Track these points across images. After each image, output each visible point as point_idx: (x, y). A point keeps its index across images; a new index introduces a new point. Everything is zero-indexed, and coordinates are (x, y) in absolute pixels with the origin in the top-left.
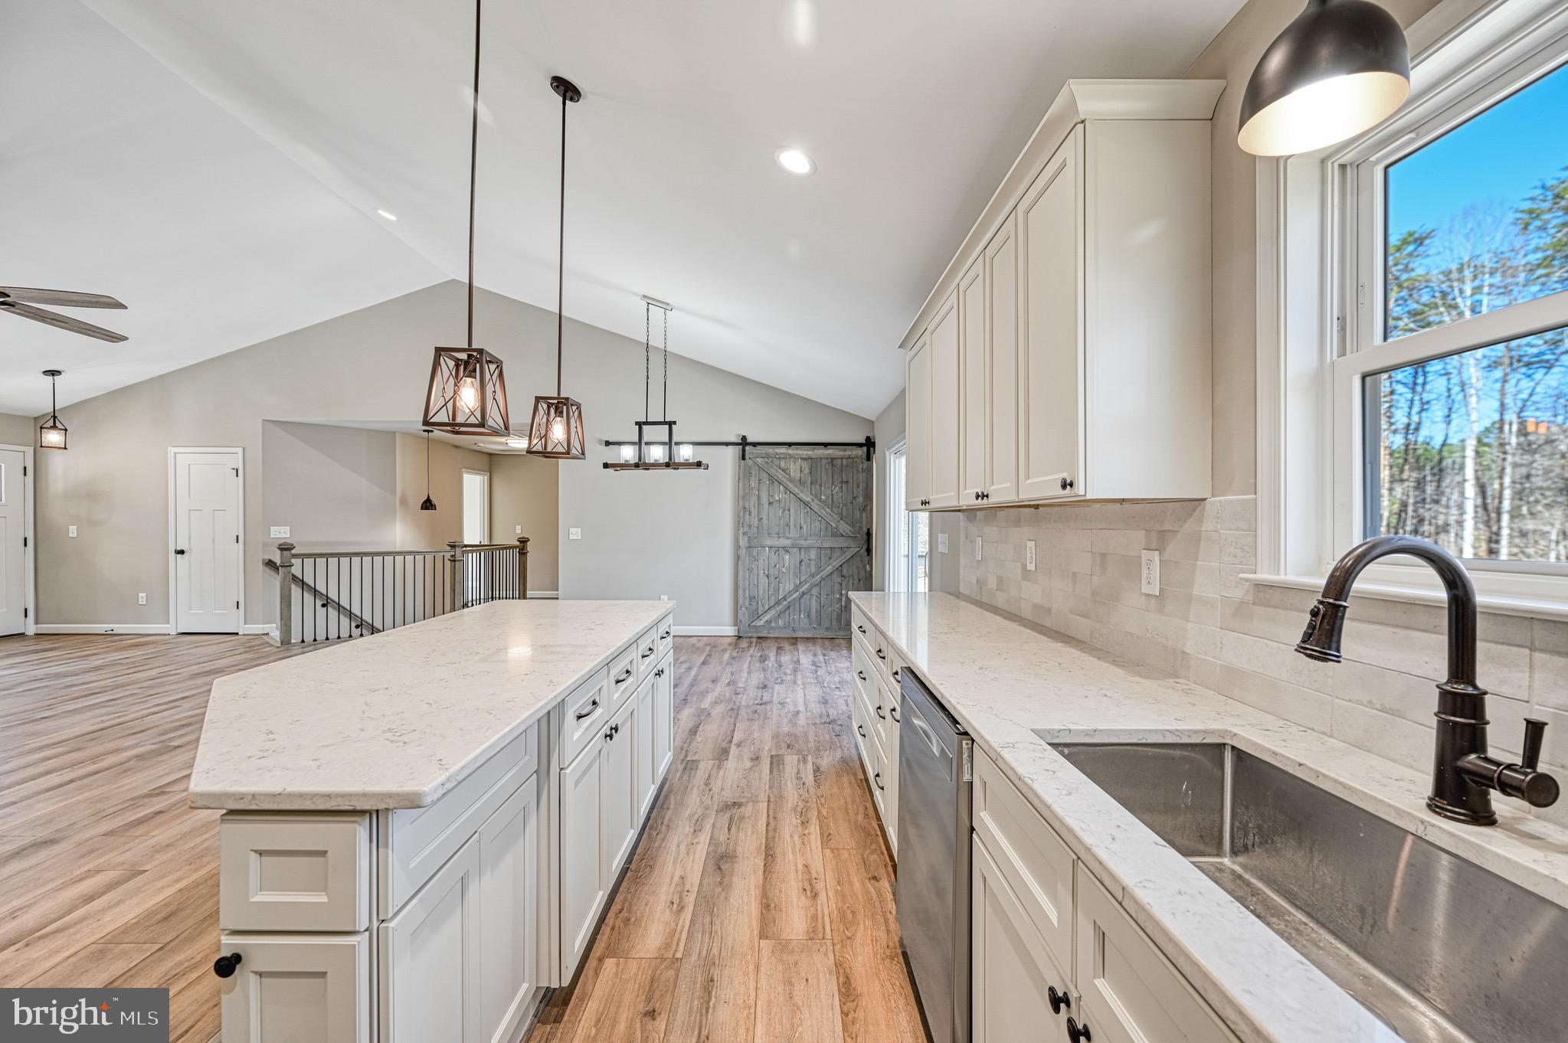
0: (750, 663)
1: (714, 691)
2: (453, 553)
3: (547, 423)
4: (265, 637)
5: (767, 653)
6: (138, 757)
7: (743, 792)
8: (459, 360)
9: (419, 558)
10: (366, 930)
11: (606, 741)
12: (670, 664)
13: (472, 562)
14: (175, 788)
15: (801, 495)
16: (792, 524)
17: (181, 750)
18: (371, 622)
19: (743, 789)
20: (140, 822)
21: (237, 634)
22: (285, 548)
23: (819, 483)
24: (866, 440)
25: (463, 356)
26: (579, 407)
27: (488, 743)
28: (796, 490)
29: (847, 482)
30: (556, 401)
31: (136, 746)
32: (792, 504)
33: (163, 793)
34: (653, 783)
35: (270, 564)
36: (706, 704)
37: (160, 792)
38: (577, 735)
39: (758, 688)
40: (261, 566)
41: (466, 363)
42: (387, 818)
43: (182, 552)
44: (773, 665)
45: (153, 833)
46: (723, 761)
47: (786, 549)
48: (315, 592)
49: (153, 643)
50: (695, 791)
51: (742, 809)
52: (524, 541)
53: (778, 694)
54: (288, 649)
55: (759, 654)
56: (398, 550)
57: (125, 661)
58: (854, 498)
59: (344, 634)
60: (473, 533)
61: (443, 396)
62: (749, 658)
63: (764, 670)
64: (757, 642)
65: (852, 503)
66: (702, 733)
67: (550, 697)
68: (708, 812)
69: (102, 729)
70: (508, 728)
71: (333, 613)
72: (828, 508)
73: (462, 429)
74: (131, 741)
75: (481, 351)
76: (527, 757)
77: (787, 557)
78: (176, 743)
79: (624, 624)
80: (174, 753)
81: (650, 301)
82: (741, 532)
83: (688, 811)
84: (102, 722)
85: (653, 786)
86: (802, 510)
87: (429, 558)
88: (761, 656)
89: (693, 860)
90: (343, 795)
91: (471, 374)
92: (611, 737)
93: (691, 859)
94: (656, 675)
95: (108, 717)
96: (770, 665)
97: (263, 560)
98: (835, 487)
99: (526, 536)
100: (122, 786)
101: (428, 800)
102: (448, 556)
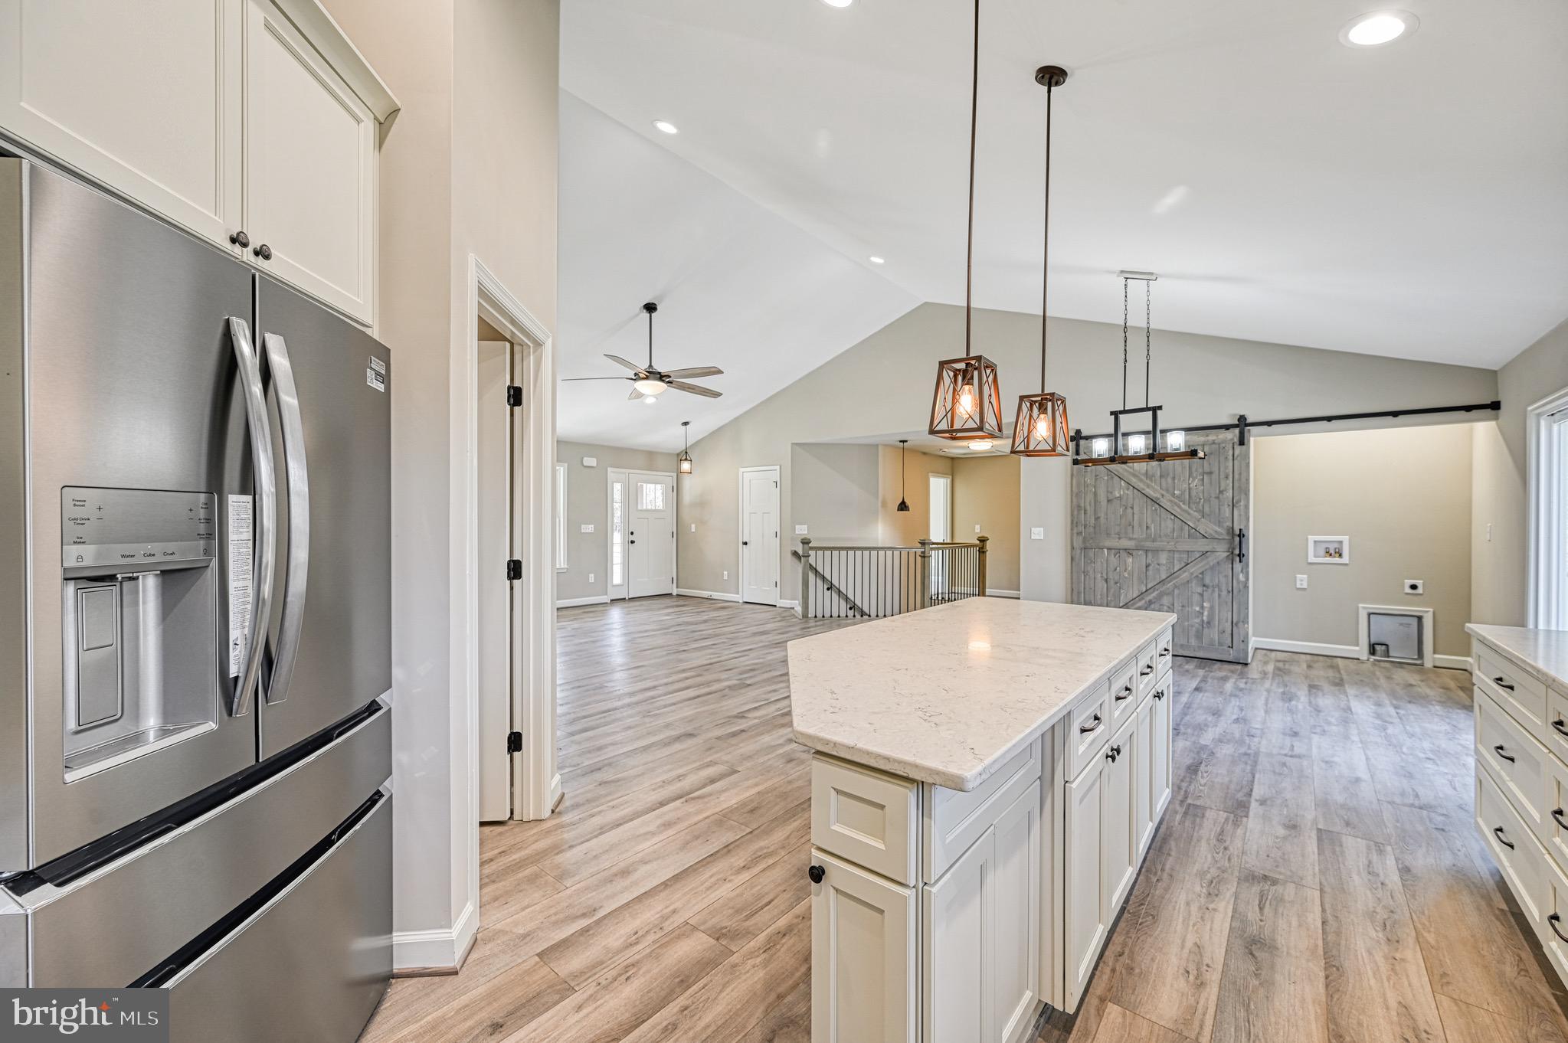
0: (1267, 700)
1: (1216, 726)
2: (923, 550)
3: (1030, 419)
4: (791, 610)
5: (1293, 690)
6: (729, 687)
7: (1277, 866)
8: (957, 370)
9: (897, 553)
10: (914, 887)
11: (1107, 761)
12: (1168, 687)
13: (936, 559)
14: (750, 715)
15: (1148, 490)
16: (1136, 523)
17: (750, 688)
18: (860, 606)
19: (1276, 861)
20: (734, 735)
21: (775, 606)
22: (805, 542)
23: (1171, 475)
24: (1239, 420)
25: (962, 366)
26: (1063, 402)
27: (1014, 742)
28: (1141, 486)
29: (1211, 473)
30: (1040, 399)
31: (728, 679)
32: (1137, 500)
33: (743, 717)
34: (1151, 820)
35: (795, 554)
36: (1207, 738)
37: (741, 716)
38: (1082, 749)
39: (1284, 734)
40: (789, 555)
41: (965, 372)
42: (931, 791)
43: (745, 543)
44: (1305, 708)
45: (741, 745)
46: (1241, 817)
47: (1129, 552)
48: (824, 578)
49: (731, 607)
50: (1203, 843)
51: (1279, 888)
52: (983, 540)
53: (1319, 748)
54: (806, 622)
55: (1281, 690)
56: (880, 545)
57: (718, 618)
58: (1221, 492)
59: (843, 614)
60: (938, 532)
61: (944, 406)
62: (1265, 693)
63: (1290, 710)
64: (1274, 675)
65: (1218, 498)
66: (1205, 775)
67: (1061, 705)
68: (1225, 875)
69: (711, 664)
70: (1028, 731)
71: (835, 596)
72: (1184, 504)
73: (959, 435)
74: (724, 676)
75: (979, 358)
76: (1032, 761)
77: (1131, 560)
78: (748, 682)
79: (1119, 635)
80: (747, 689)
81: (1128, 275)
82: (1075, 531)
83: (1197, 867)
84: (710, 659)
85: (1151, 824)
86: (1149, 507)
87: (904, 553)
88: (1284, 693)
89: (1211, 930)
90: (900, 762)
91: (968, 381)
92: (1113, 758)
93: (1208, 927)
94: (1155, 696)
95: (712, 656)
96: (1300, 707)
97: (791, 551)
98: (1193, 480)
99: (986, 536)
100: (724, 706)
101: (970, 786)
102: (919, 551)
